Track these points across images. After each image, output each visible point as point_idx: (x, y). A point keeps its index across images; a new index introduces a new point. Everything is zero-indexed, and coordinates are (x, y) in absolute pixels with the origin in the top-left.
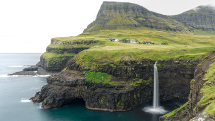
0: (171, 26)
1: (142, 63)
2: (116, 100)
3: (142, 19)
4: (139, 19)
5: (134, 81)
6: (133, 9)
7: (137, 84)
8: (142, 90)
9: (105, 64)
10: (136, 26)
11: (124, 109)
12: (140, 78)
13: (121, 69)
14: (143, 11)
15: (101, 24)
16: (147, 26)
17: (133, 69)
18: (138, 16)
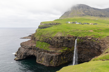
0: (103, 14)
1: (67, 38)
2: (50, 60)
3: (87, 11)
4: (85, 11)
5: (62, 49)
6: (82, 7)
7: (64, 51)
8: (67, 54)
9: (46, 38)
10: (83, 15)
11: (54, 65)
12: (66, 47)
13: (54, 41)
14: (88, 7)
15: (67, 15)
16: (89, 15)
17: (62, 42)
18: (85, 10)
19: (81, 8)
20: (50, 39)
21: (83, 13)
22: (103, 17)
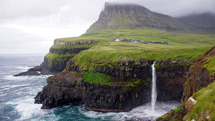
0: (172, 26)
1: (140, 64)
2: (114, 101)
3: (143, 19)
4: (140, 19)
6: (134, 9)
7: (135, 84)
8: (140, 90)
9: (103, 65)
10: (137, 26)
12: (138, 78)
13: (119, 70)
14: (145, 11)
15: (103, 24)
16: (149, 26)
17: (131, 69)
18: (139, 15)
19: (132, 12)
20: (110, 66)
21: (137, 22)
22: (172, 31)
